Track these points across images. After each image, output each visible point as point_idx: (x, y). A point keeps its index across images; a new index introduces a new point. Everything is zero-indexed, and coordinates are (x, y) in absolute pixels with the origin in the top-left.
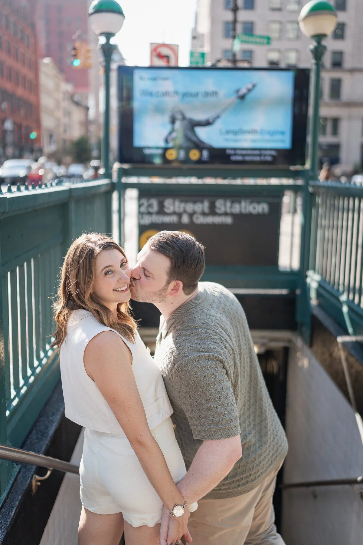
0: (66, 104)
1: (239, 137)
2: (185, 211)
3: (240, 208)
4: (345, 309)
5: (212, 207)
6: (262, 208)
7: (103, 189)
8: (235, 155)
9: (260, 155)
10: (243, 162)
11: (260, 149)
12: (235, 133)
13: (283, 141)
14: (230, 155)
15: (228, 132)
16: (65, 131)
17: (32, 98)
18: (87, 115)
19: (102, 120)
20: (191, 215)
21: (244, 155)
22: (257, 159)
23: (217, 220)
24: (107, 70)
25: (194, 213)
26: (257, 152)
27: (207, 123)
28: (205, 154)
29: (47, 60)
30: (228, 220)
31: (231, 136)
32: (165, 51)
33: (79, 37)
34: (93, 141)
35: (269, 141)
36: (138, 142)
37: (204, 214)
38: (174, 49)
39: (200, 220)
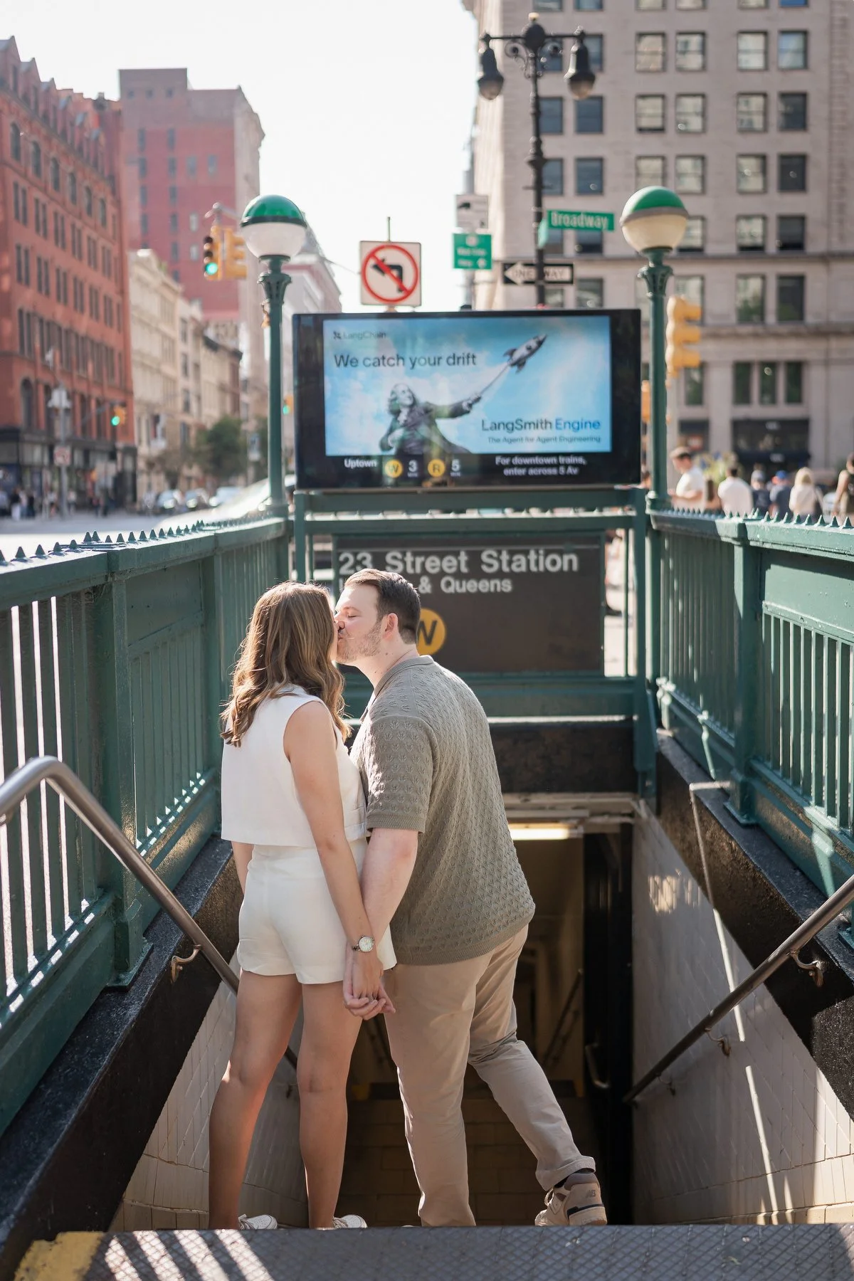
0: (187, 347)
1: (516, 434)
2: (424, 572)
3: (528, 562)
4: (705, 736)
5: (475, 561)
6: (567, 562)
7: (272, 535)
8: (511, 466)
9: (557, 466)
10: (526, 479)
11: (557, 455)
12: (510, 427)
13: (599, 440)
14: (502, 467)
15: (496, 426)
16: (187, 407)
17: (112, 338)
18: (235, 370)
19: (267, 379)
20: (435, 579)
21: (528, 466)
22: (553, 471)
23: (485, 586)
24: (275, 320)
25: (442, 574)
26: (553, 460)
27: (457, 412)
28: (456, 465)
29: (143, 253)
30: (507, 586)
31: (502, 433)
32: (392, 257)
33: (218, 213)
34: (250, 426)
35: (571, 440)
36: (334, 447)
37: (458, 576)
38: (410, 252)
39: (455, 587)
